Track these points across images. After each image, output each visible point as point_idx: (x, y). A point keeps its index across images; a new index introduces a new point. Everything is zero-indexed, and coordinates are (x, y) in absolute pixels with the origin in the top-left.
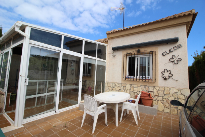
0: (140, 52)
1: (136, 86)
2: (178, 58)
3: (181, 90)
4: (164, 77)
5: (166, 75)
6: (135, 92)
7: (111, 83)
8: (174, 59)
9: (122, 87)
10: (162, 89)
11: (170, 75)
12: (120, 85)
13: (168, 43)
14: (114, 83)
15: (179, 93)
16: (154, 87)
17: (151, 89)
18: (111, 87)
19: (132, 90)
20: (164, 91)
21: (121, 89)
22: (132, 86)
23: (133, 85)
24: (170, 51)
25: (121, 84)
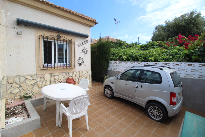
0: (61, 38)
1: (58, 74)
2: (86, 50)
3: (88, 71)
4: (79, 64)
5: (81, 61)
6: (56, 80)
7: (16, 77)
8: (85, 50)
9: (39, 79)
10: (78, 73)
11: (83, 62)
12: (35, 77)
13: (82, 37)
14: (24, 77)
15: (87, 74)
16: (73, 73)
17: (71, 75)
18: (16, 83)
19: (52, 79)
20: (79, 74)
21: (37, 82)
22: (52, 76)
23: (54, 74)
24: (82, 44)
25: (37, 76)
